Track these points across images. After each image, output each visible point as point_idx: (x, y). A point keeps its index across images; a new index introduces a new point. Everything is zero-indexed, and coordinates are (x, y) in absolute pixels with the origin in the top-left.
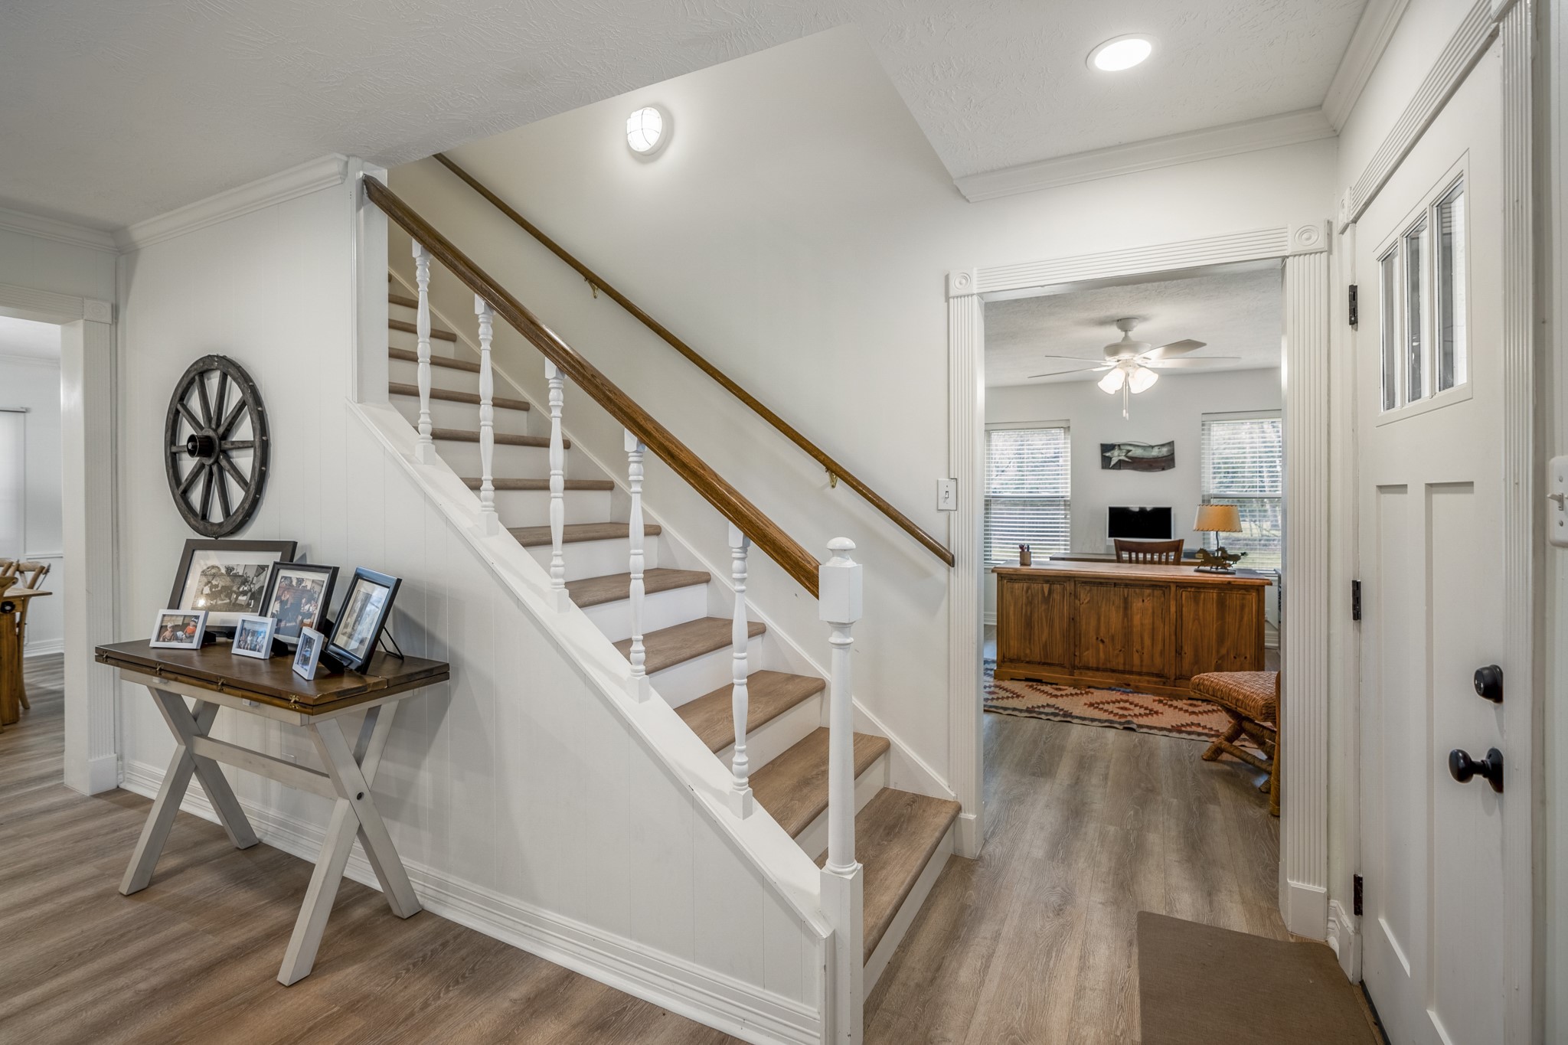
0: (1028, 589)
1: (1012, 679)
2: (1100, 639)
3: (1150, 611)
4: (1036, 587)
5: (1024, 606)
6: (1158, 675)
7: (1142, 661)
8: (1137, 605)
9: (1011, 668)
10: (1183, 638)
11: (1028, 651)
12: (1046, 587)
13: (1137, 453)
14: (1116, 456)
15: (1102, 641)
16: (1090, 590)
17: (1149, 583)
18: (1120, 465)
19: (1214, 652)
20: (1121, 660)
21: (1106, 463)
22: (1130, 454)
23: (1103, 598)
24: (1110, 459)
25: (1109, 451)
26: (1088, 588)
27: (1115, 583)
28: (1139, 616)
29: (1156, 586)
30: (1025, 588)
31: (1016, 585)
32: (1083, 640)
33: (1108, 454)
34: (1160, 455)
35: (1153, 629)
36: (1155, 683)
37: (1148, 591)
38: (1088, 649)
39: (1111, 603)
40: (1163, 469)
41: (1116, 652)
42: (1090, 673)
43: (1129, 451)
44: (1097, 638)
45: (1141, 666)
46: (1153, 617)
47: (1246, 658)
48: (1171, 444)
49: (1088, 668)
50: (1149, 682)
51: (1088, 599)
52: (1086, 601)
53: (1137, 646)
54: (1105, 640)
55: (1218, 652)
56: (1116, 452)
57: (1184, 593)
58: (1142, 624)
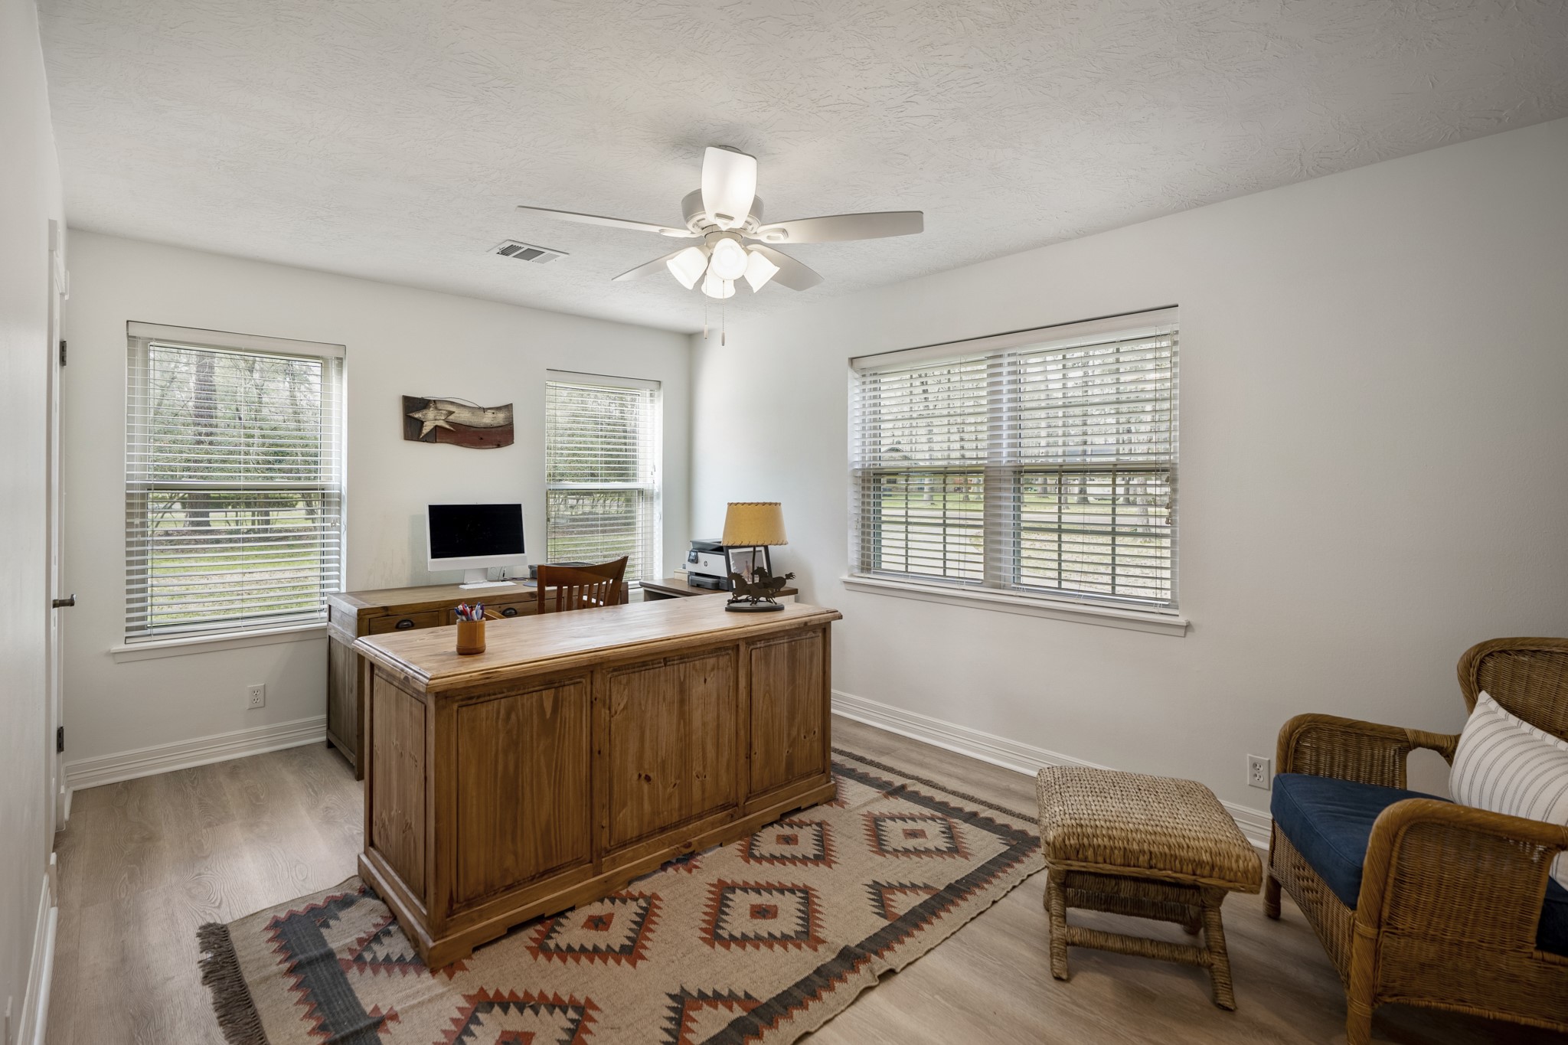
0: (510, 710)
1: (476, 949)
2: (643, 776)
3: (715, 695)
4: (528, 702)
5: (501, 756)
6: (724, 808)
7: (703, 792)
8: (698, 689)
9: (473, 922)
10: (753, 727)
11: (509, 861)
12: (548, 697)
13: (462, 417)
14: (431, 419)
15: (648, 779)
16: (628, 682)
17: (713, 647)
18: (438, 435)
19: (785, 735)
20: (675, 803)
21: (413, 430)
22: (452, 418)
23: (648, 692)
24: (422, 423)
25: (418, 410)
26: (624, 679)
27: (665, 659)
28: (700, 711)
29: (720, 649)
30: (502, 712)
31: (483, 711)
32: (616, 788)
33: (417, 415)
34: (495, 423)
35: (718, 726)
36: (722, 822)
37: (711, 662)
38: (624, 805)
39: (661, 698)
40: (499, 446)
41: (669, 790)
42: (628, 851)
43: (451, 413)
44: (640, 776)
45: (703, 800)
46: (718, 704)
47: (815, 732)
48: (508, 408)
49: (624, 844)
50: (713, 825)
51: (625, 701)
52: (622, 706)
53: (697, 767)
54: (651, 775)
55: (789, 735)
56: (430, 414)
57: (754, 652)
58: (704, 724)
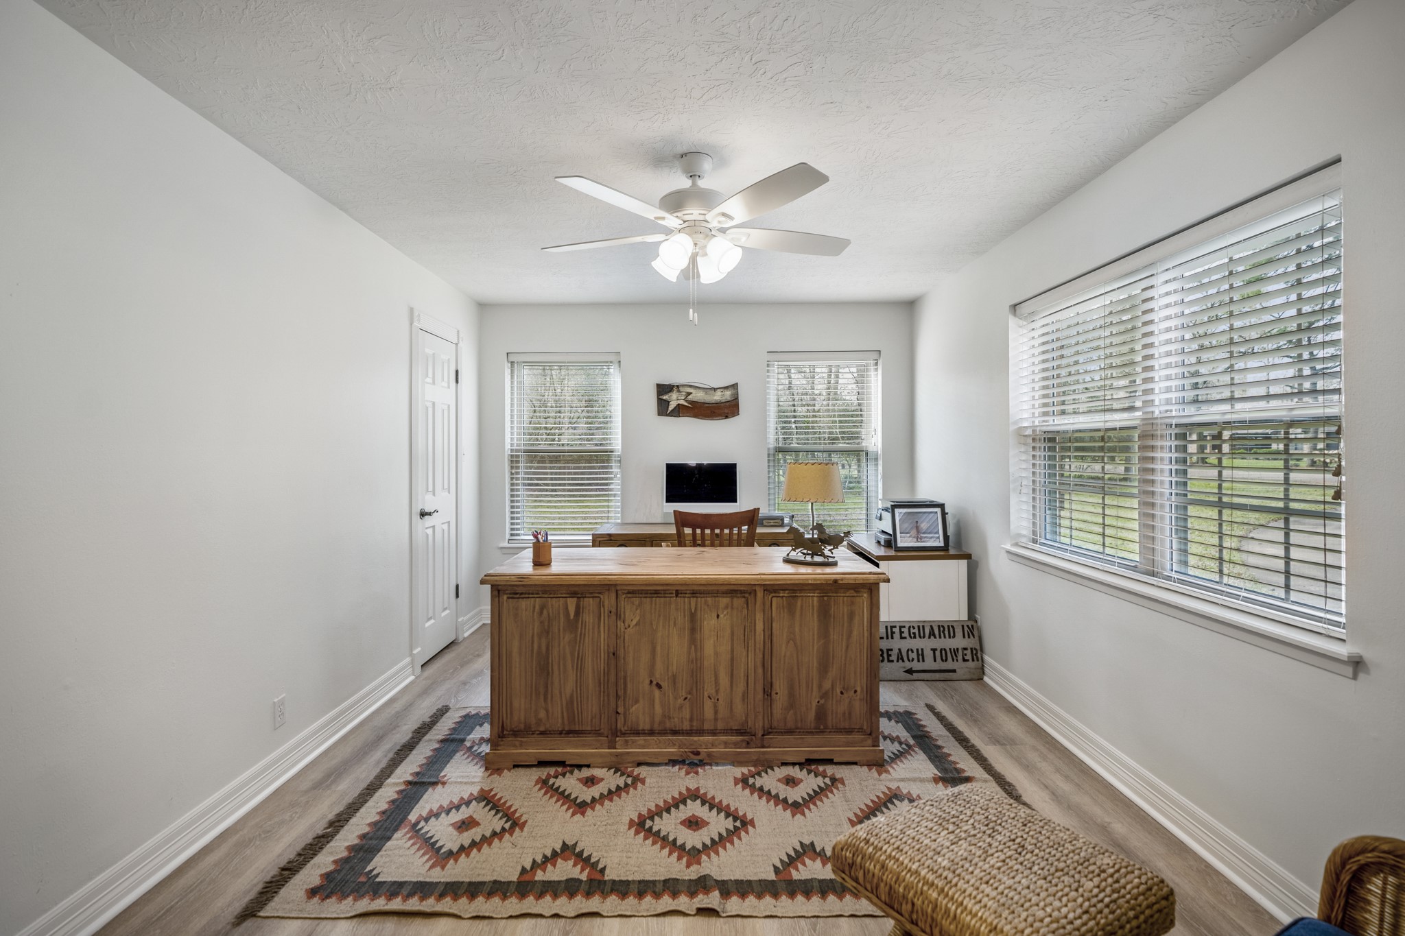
0: (542, 608)
1: (516, 766)
2: (655, 682)
3: (728, 631)
4: (555, 604)
5: (536, 639)
6: (739, 732)
7: (716, 712)
8: (709, 623)
9: (515, 746)
10: (774, 668)
11: (542, 714)
12: (572, 603)
13: (698, 396)
14: (674, 399)
15: (659, 686)
16: (640, 604)
17: (726, 588)
18: (680, 411)
19: (815, 686)
20: (686, 713)
21: (663, 409)
22: (690, 397)
23: (659, 616)
24: (668, 402)
25: (666, 393)
26: (636, 601)
27: (677, 591)
28: (712, 641)
29: (736, 591)
30: (537, 607)
31: (523, 604)
32: (629, 685)
33: (665, 397)
34: (723, 399)
35: (732, 659)
36: (736, 745)
37: (724, 601)
38: (637, 701)
39: (672, 623)
40: (727, 417)
41: (680, 701)
42: (640, 740)
43: (689, 394)
44: (651, 682)
45: (716, 719)
46: (732, 640)
47: (855, 691)
48: (734, 386)
49: (637, 733)
50: (726, 744)
51: (637, 618)
52: (634, 622)
53: (709, 689)
54: (662, 684)
55: (820, 686)
56: (674, 395)
57: (774, 599)
58: (716, 654)
